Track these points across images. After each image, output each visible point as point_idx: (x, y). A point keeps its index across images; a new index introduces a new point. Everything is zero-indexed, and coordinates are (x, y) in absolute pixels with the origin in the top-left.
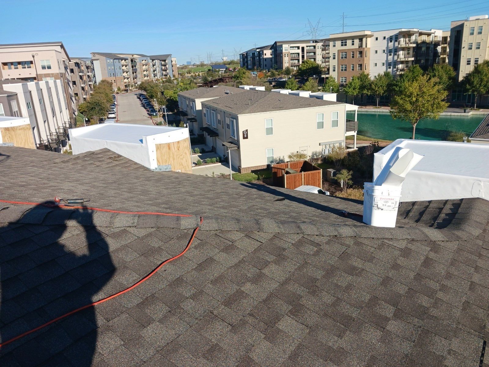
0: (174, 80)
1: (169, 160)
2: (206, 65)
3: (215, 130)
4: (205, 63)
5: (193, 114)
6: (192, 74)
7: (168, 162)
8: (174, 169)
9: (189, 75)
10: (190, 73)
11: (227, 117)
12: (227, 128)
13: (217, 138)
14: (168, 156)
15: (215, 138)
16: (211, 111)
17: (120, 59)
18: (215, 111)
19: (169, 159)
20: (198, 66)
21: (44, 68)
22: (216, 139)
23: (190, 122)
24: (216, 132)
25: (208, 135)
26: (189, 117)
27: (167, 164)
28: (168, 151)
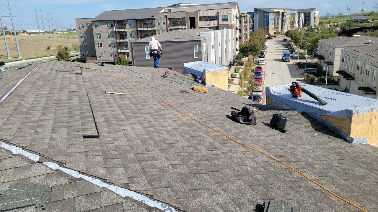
0: (315, 28)
1: (367, 134)
2: (344, 16)
3: (351, 75)
4: (343, 14)
5: (331, 59)
6: (331, 24)
7: (366, 135)
8: (370, 142)
9: (328, 25)
10: (329, 23)
11: (367, 64)
12: (366, 74)
13: (352, 81)
14: (368, 129)
15: (350, 81)
16: (351, 58)
17: (274, 13)
18: (354, 58)
19: (368, 132)
20: (337, 17)
21: (223, 20)
22: (350, 83)
23: (327, 65)
24: (353, 76)
25: (344, 78)
26: (326, 60)
27: (365, 137)
28: (368, 125)
